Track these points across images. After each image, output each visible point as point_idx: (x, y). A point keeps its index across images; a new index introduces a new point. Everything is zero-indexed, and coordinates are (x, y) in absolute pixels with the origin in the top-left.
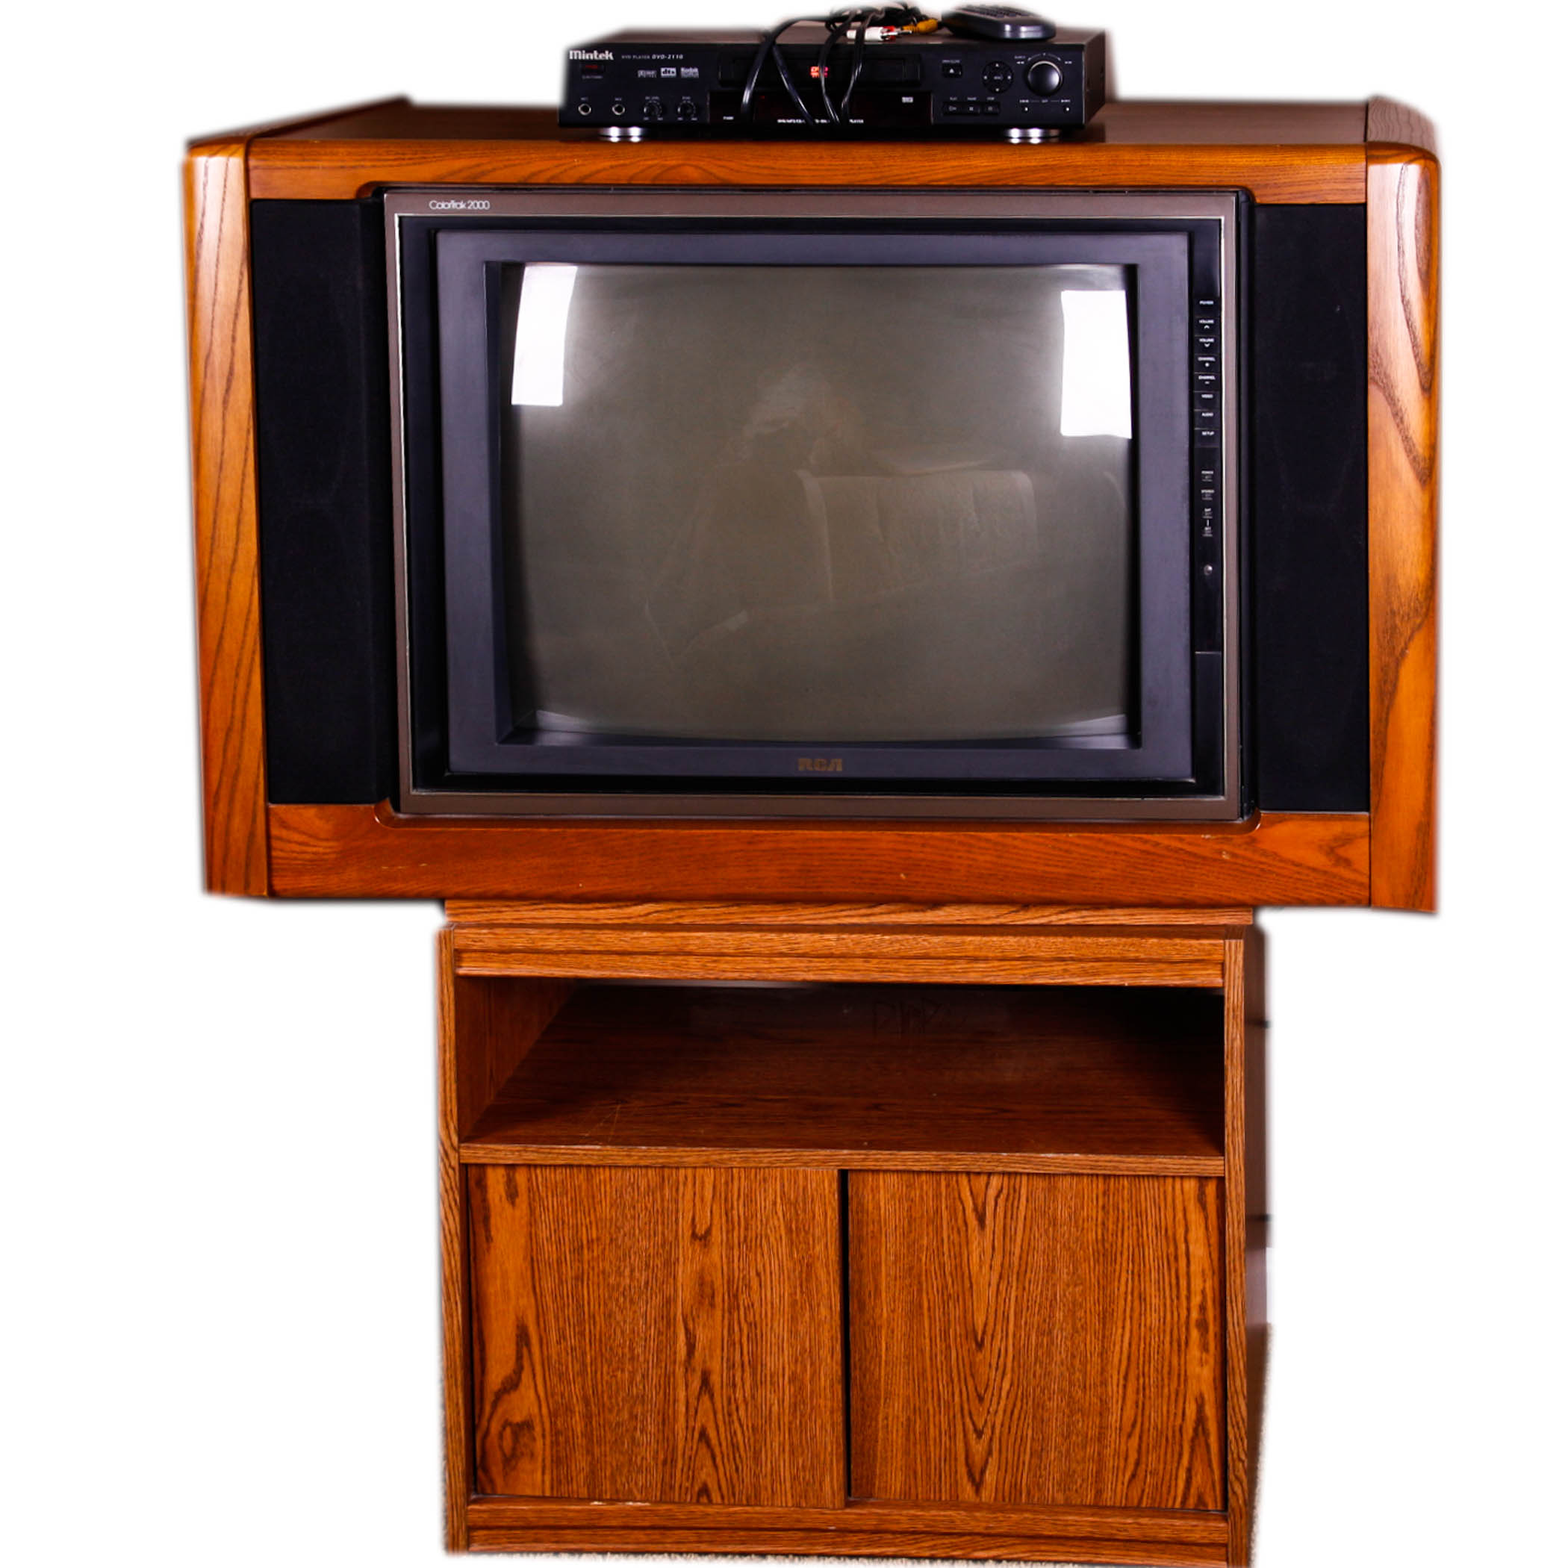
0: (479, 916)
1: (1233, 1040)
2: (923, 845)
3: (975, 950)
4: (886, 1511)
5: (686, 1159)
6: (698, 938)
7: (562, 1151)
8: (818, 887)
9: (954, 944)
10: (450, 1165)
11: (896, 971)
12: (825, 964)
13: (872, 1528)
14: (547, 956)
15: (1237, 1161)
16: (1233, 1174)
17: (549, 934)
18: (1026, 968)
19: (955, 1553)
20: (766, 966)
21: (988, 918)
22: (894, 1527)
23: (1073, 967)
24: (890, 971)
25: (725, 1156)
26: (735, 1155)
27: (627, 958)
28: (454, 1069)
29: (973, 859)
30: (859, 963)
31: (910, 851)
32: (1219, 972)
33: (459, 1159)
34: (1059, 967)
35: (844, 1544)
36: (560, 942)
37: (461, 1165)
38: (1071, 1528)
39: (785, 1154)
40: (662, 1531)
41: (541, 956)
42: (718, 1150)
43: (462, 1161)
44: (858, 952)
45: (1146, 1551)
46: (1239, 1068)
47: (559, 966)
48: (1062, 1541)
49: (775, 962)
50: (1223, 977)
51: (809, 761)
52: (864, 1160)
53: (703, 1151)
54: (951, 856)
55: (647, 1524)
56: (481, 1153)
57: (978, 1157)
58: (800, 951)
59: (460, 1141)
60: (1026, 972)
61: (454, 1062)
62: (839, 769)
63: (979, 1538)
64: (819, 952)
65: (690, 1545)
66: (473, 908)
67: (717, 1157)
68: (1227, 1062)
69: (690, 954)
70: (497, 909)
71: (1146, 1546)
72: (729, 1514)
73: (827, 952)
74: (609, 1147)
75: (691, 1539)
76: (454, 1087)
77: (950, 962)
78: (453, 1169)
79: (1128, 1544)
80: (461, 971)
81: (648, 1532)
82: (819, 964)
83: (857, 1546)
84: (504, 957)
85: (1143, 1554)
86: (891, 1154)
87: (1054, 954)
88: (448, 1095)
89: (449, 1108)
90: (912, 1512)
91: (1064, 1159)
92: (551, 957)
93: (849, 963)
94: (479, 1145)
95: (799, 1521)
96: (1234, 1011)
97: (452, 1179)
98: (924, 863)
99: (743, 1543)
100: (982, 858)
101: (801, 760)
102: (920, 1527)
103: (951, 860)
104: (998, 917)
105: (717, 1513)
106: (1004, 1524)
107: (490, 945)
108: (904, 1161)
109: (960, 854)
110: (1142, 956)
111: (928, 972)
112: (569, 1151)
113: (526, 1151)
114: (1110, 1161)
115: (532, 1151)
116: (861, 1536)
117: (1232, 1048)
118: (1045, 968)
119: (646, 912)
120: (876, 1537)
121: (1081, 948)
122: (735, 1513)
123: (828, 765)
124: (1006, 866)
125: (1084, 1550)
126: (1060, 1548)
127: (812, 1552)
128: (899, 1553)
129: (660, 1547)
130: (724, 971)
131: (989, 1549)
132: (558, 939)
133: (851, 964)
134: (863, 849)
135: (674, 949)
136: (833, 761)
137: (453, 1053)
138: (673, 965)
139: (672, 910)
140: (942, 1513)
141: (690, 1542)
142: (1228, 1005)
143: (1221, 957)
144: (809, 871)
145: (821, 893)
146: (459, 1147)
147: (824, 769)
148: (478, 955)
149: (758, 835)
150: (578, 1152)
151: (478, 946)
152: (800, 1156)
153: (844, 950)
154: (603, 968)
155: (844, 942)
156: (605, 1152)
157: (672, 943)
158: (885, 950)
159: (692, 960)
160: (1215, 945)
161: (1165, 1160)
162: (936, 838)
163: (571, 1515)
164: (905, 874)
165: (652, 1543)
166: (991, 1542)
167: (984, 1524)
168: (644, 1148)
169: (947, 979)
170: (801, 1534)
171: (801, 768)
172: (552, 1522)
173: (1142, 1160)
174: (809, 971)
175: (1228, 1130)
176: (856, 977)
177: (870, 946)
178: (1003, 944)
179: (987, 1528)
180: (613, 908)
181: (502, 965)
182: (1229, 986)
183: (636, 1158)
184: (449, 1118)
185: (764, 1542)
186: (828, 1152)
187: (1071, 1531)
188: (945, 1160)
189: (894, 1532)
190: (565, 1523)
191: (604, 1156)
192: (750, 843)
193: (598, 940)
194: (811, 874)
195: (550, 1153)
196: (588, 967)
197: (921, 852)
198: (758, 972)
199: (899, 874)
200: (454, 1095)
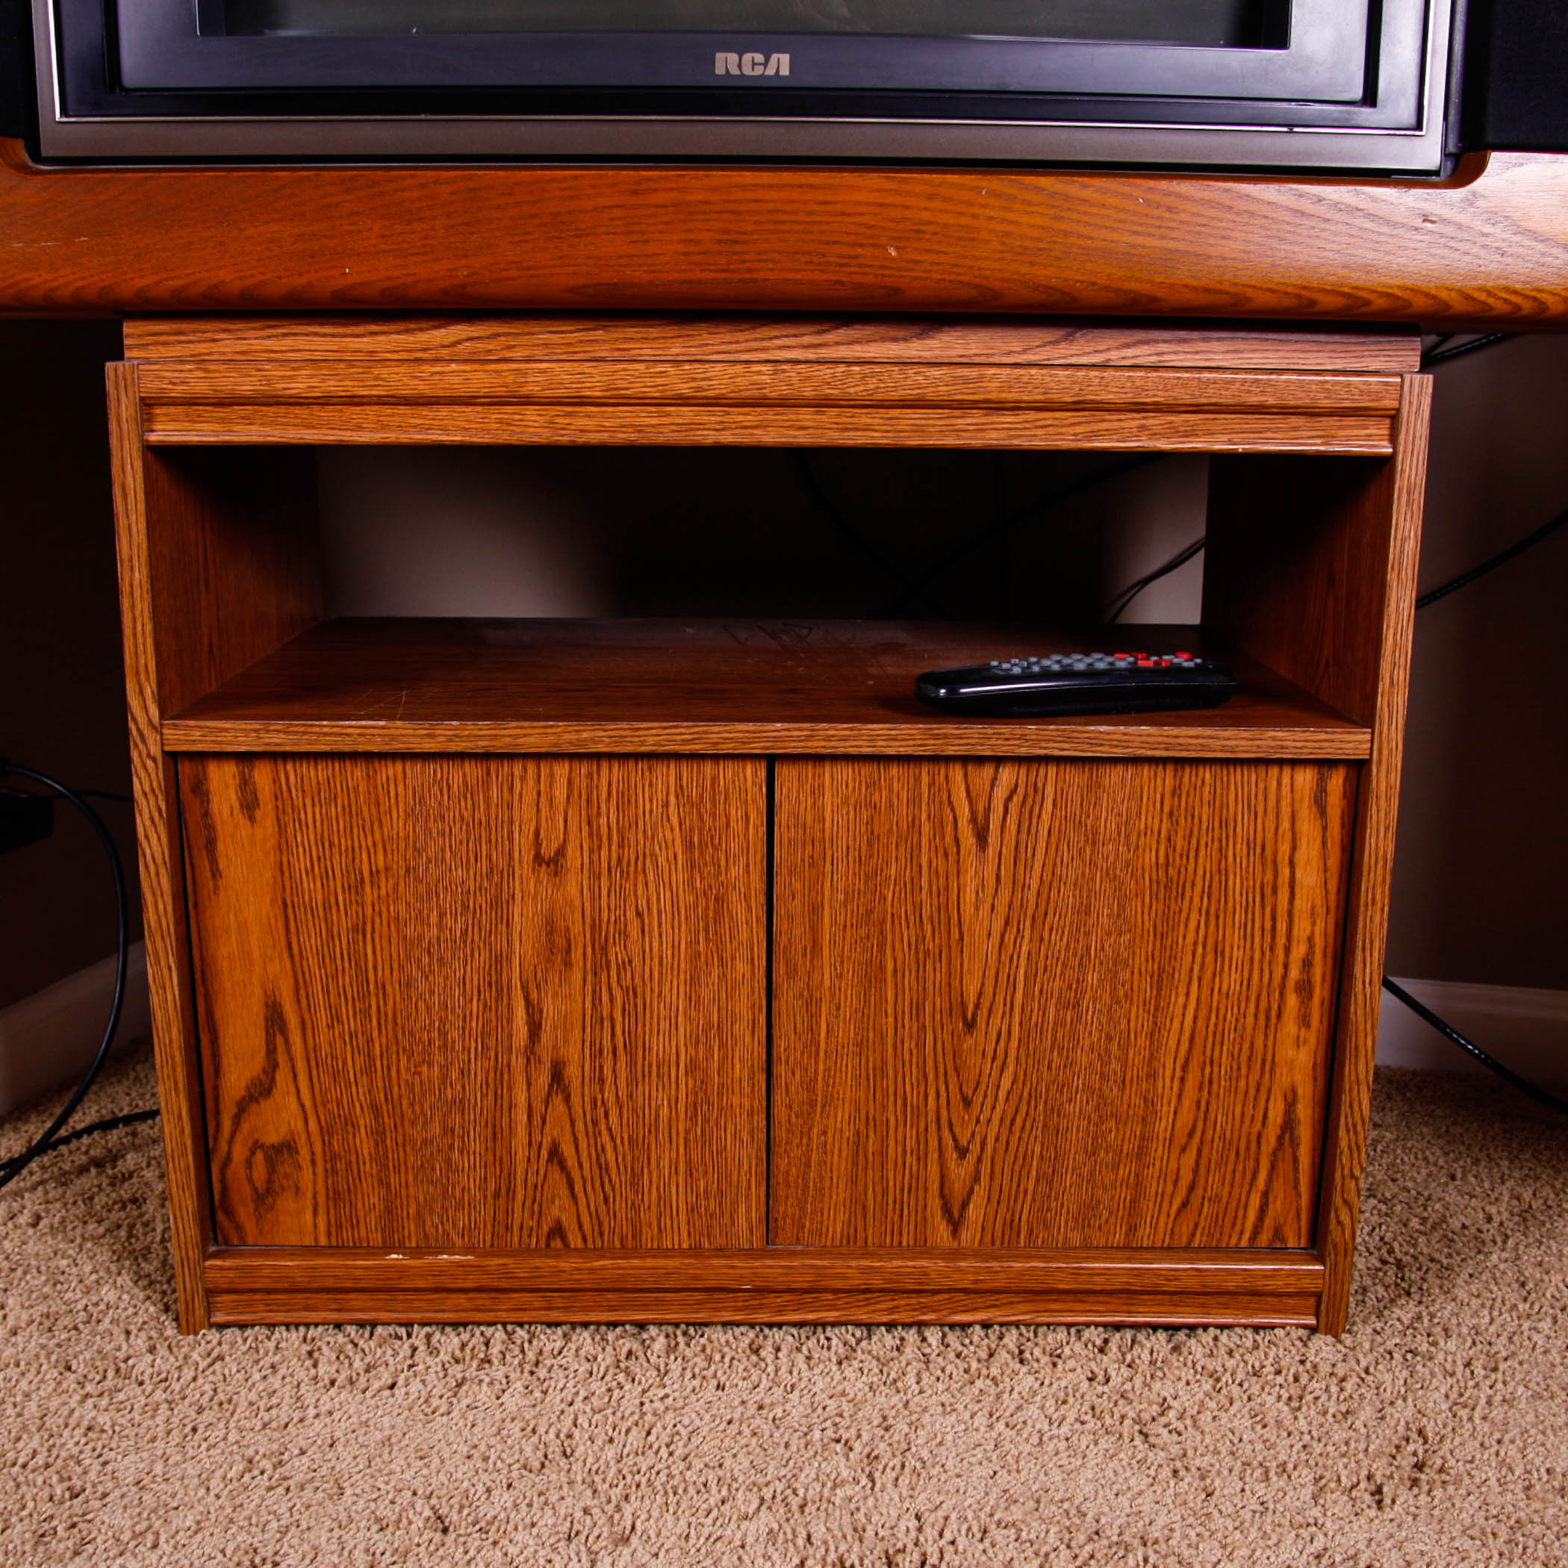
0: (178, 347)
1: (1403, 540)
2: (930, 197)
3: (1000, 390)
4: (826, 1263)
5: (521, 741)
6: (543, 372)
7: (326, 730)
8: (750, 271)
9: (966, 381)
10: (149, 755)
11: (868, 428)
12: (750, 417)
13: (806, 1285)
14: (291, 409)
15: (1393, 735)
16: (1385, 753)
17: (294, 369)
18: (1079, 424)
19: (925, 1317)
20: (654, 421)
21: (1009, 353)
22: (839, 1284)
23: (1155, 421)
24: (857, 429)
25: (585, 735)
26: (602, 733)
27: (425, 411)
28: (147, 597)
29: (1011, 222)
30: (806, 416)
31: (907, 207)
32: (1386, 432)
33: (163, 745)
34: (1132, 421)
35: (761, 1307)
36: (314, 382)
37: (165, 753)
38: (1097, 1279)
39: (682, 730)
40: (493, 1295)
41: (283, 409)
42: (573, 726)
43: (167, 748)
44: (809, 393)
45: (1203, 1305)
46: (1410, 583)
47: (313, 427)
48: (1080, 1296)
49: (668, 415)
50: (1393, 439)
51: (733, 57)
52: (809, 738)
53: (551, 727)
54: (974, 216)
55: (470, 1285)
56: (196, 735)
57: (990, 731)
58: (710, 393)
59: (162, 716)
60: (1078, 429)
61: (146, 586)
62: (785, 71)
63: (961, 1296)
64: (744, 394)
65: (534, 1313)
66: (169, 334)
67: (573, 737)
68: (1392, 577)
69: (528, 401)
70: (209, 335)
71: (1202, 1299)
72: (593, 1270)
73: (755, 393)
74: (399, 723)
75: (537, 1305)
76: (149, 627)
77: (957, 413)
78: (154, 760)
79: (1175, 1298)
80: (153, 438)
81: (471, 1295)
82: (741, 418)
83: (781, 1310)
84: (223, 412)
85: (1197, 1310)
86: (851, 729)
87: (1129, 397)
88: (140, 640)
89: (142, 662)
90: (867, 1263)
91: (1125, 734)
92: (298, 410)
93: (790, 415)
94: (192, 723)
95: (696, 1278)
96: (1409, 493)
97: (153, 776)
98: (931, 228)
99: (612, 1309)
100: (1025, 219)
101: (720, 57)
102: (877, 1282)
103: (975, 223)
104: (1024, 351)
105: (577, 1269)
106: (1002, 1275)
107: (198, 389)
108: (872, 739)
109: (992, 213)
110: (1271, 401)
111: (919, 430)
112: (335, 730)
113: (268, 731)
114: (1197, 737)
115: (279, 731)
116: (788, 1297)
117: (1402, 552)
118: (1111, 421)
119: (454, 339)
120: (808, 1298)
121: (1174, 386)
122: (602, 1268)
123: (765, 64)
124: (1066, 234)
125: (1112, 1308)
126: (1079, 1306)
127: (715, 1320)
128: (844, 1319)
129: (489, 1316)
130: (582, 431)
131: (975, 1310)
132: (312, 376)
133: (793, 417)
134: (827, 203)
135: (502, 391)
136: (774, 57)
137: (145, 572)
138: (500, 421)
139: (496, 336)
140: (910, 1263)
141: (535, 1309)
142: (1401, 483)
143: (1395, 404)
144: (736, 242)
145: (753, 280)
146: (162, 725)
147: (759, 71)
148: (180, 409)
149: (648, 179)
150: (349, 731)
151: (178, 391)
152: (706, 733)
153: (785, 391)
154: (384, 427)
155: (781, 376)
156: (392, 732)
157: (500, 381)
158: (852, 390)
159: (531, 412)
160: (1387, 384)
161: (1280, 734)
162: (952, 185)
163: (358, 1273)
164: (897, 248)
165: (479, 1310)
166: (978, 1300)
167: (971, 1277)
168: (454, 723)
169: (951, 441)
170: (698, 1296)
171: (720, 70)
172: (329, 1283)
173: (1245, 735)
174: (724, 429)
175: (1383, 686)
176: (803, 439)
177: (828, 383)
178: (1048, 379)
179: (976, 1282)
180: (398, 333)
181: (217, 427)
182: (1405, 452)
183: (442, 739)
184: (143, 677)
185: (645, 1307)
186: (750, 726)
187: (1099, 1283)
188: (937, 737)
189: (836, 1291)
190: (349, 1284)
191: (393, 738)
192: (635, 192)
193: (376, 379)
194: (738, 248)
195: (305, 733)
196: (359, 428)
197: (926, 209)
198: (639, 431)
199: (884, 247)
200: (150, 641)
